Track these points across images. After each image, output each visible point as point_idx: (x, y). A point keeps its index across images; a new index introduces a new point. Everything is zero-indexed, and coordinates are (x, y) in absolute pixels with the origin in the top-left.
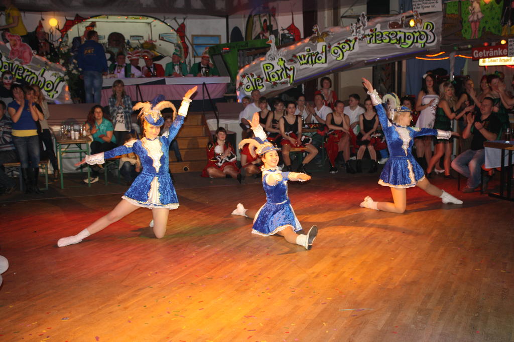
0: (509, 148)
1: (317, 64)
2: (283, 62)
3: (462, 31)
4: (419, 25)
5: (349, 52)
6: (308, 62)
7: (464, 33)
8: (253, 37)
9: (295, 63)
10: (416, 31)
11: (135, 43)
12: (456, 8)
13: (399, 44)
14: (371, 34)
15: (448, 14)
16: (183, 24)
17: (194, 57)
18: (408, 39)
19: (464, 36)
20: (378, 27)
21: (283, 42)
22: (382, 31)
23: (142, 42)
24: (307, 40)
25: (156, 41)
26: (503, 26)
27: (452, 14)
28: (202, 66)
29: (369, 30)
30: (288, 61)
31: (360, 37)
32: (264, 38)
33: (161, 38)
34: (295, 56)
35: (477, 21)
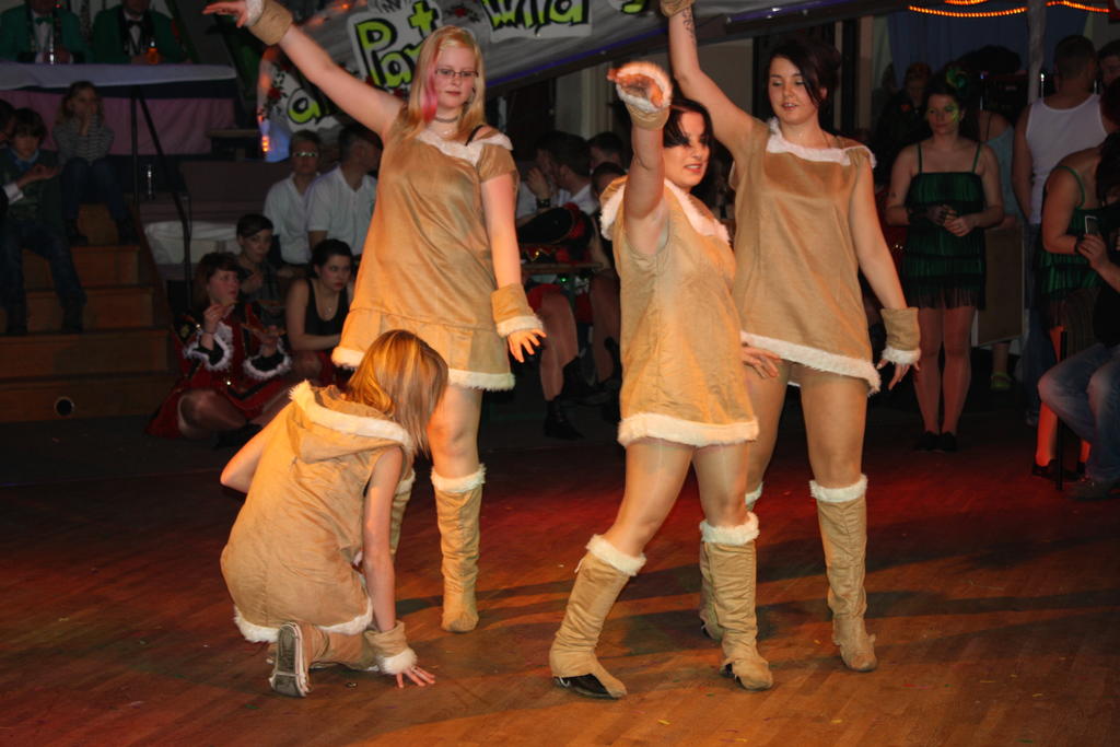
1: (553, 25)
2: (429, 15)
6: (520, 18)
9: (475, 19)
28: (128, 17)
30: (448, 13)
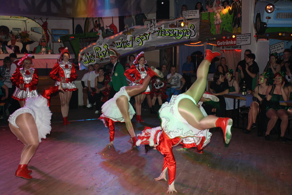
0: (238, 98)
1: (127, 48)
2: (107, 46)
3: (211, 30)
4: (186, 25)
5: (146, 41)
6: (122, 46)
7: (212, 31)
8: (89, 31)
9: (114, 47)
10: (185, 29)
11: (16, 32)
12: (207, 16)
13: (175, 37)
14: (159, 31)
15: (203, 20)
16: (46, 22)
17: (53, 42)
18: (180, 34)
19: (212, 33)
20: (163, 26)
21: (107, 34)
22: (165, 29)
23: (20, 32)
24: (121, 33)
25: (29, 32)
26: (234, 27)
27: (205, 20)
29: (158, 28)
30: (110, 46)
31: (152, 32)
32: (95, 31)
33: (32, 30)
34: (114, 43)
35: (219, 24)
